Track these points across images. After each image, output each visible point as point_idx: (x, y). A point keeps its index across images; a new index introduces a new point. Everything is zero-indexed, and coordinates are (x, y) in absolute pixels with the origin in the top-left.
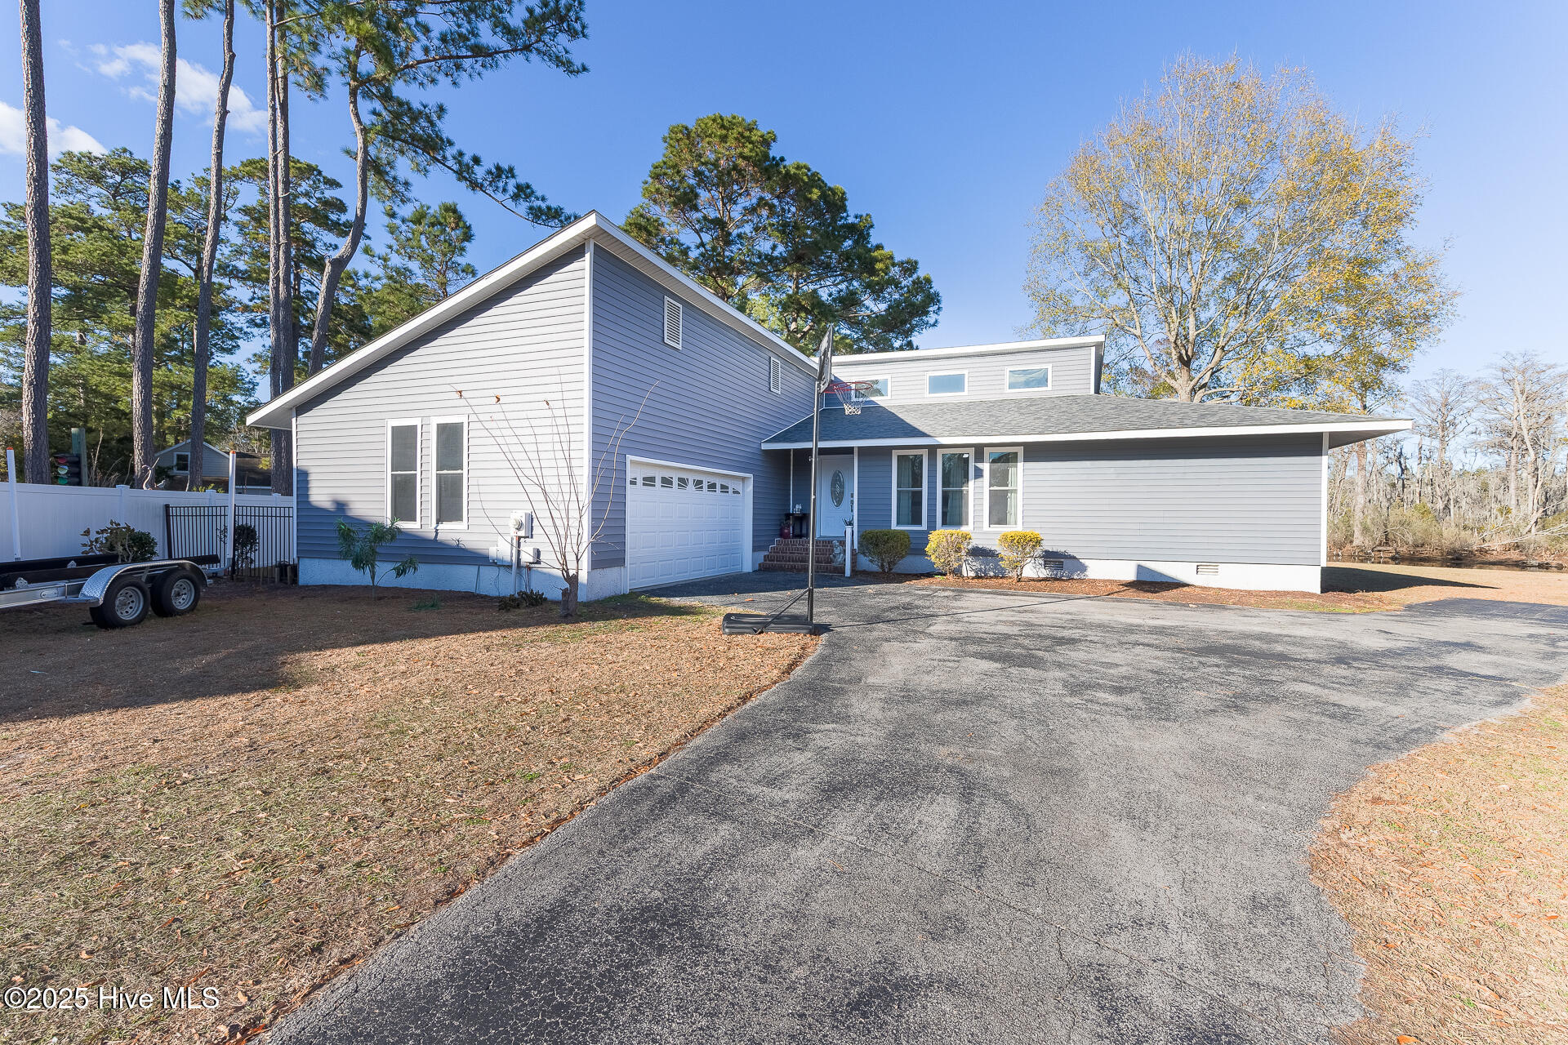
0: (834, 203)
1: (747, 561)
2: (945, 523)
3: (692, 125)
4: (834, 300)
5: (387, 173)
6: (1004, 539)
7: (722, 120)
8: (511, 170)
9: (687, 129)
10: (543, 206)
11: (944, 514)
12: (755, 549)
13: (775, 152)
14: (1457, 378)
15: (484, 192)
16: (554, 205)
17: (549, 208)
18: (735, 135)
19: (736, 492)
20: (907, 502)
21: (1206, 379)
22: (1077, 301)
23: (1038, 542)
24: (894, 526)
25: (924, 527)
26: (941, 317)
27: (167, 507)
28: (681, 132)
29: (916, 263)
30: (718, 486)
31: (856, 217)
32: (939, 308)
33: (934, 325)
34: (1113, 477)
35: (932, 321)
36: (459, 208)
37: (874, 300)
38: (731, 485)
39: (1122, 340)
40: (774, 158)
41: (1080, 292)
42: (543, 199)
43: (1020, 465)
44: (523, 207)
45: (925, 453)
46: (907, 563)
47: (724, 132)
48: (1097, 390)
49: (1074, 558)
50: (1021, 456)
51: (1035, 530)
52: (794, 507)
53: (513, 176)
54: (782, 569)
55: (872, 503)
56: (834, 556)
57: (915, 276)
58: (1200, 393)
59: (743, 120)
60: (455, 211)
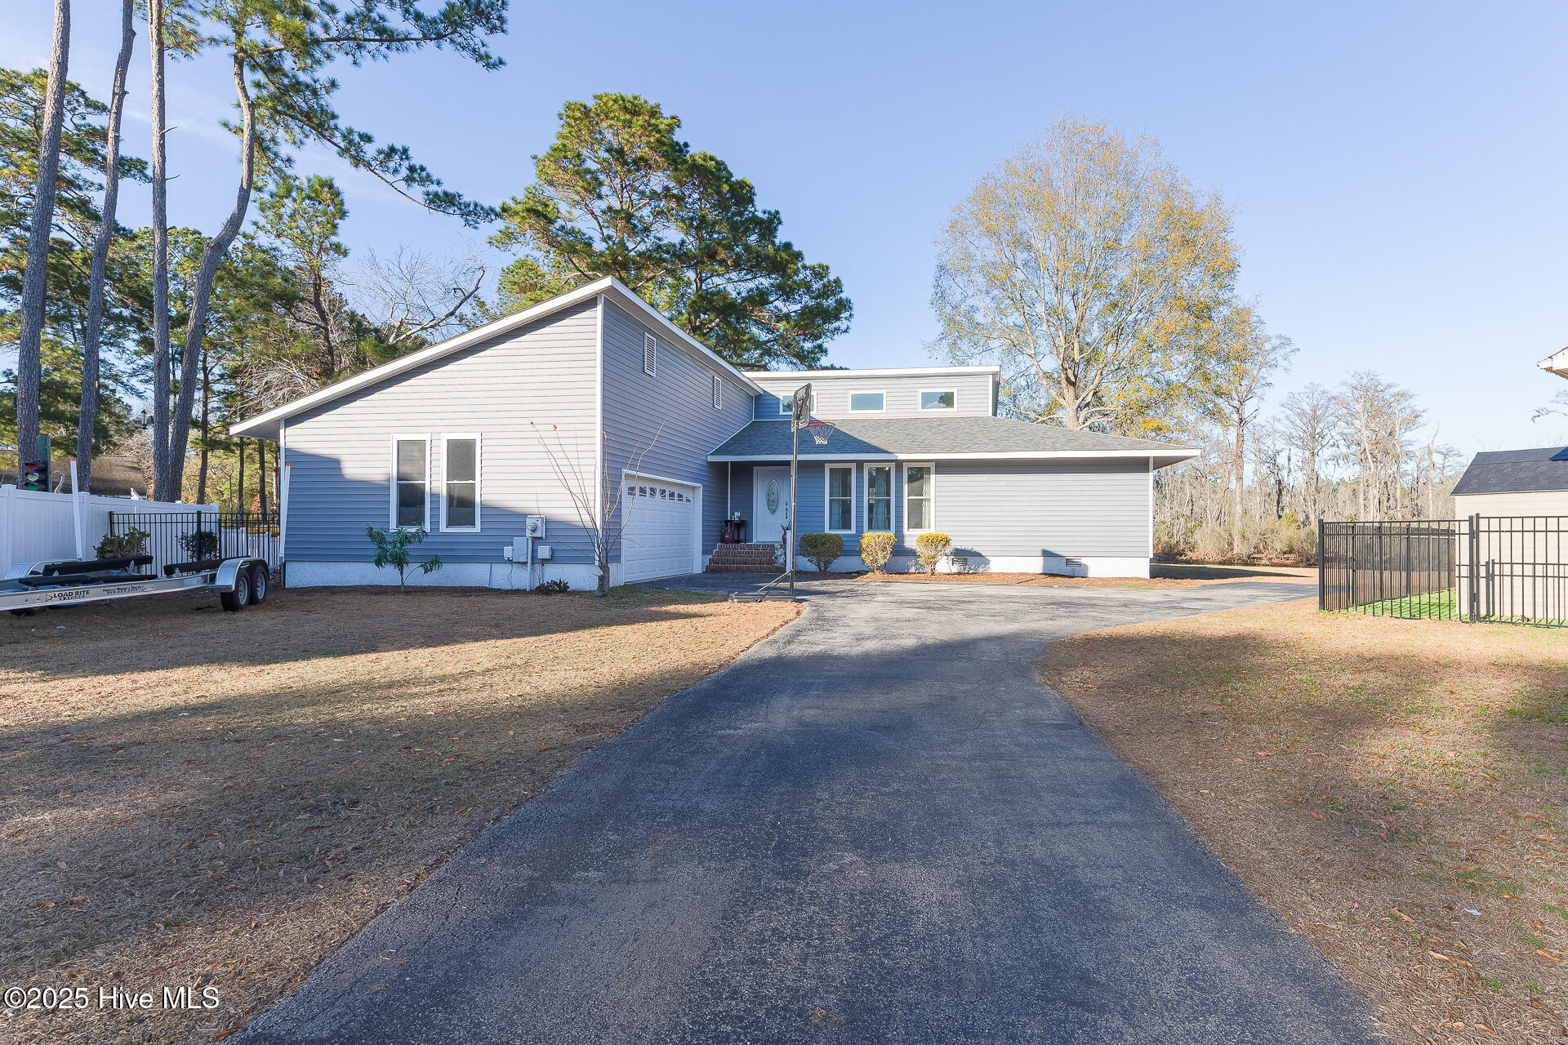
0: (742, 194)
1: (697, 564)
2: (870, 527)
3: (591, 104)
4: (744, 299)
5: (269, 149)
6: (921, 538)
7: (624, 101)
8: (405, 151)
9: (585, 107)
10: (440, 190)
11: (870, 520)
12: (705, 552)
13: (679, 136)
14: (1324, 392)
15: (373, 171)
16: (451, 190)
17: (446, 193)
18: (640, 123)
19: (688, 501)
20: (838, 510)
21: (1089, 399)
22: (979, 317)
23: (947, 541)
24: (827, 531)
25: (853, 531)
26: (853, 324)
27: (111, 514)
28: (579, 109)
29: (827, 268)
30: (676, 495)
31: (765, 213)
32: (851, 315)
33: (845, 331)
34: (1005, 488)
35: (843, 327)
36: (336, 184)
37: (784, 300)
38: (686, 494)
39: (1020, 358)
40: (677, 143)
41: (984, 309)
42: (439, 183)
43: (933, 477)
44: (417, 191)
45: (853, 467)
46: (842, 563)
47: (628, 117)
48: (995, 414)
49: (979, 555)
50: (933, 469)
51: (943, 531)
52: (732, 514)
53: (407, 158)
54: (728, 570)
55: (806, 511)
56: (776, 558)
57: (825, 280)
58: (1085, 411)
59: (646, 102)
60: (331, 187)
